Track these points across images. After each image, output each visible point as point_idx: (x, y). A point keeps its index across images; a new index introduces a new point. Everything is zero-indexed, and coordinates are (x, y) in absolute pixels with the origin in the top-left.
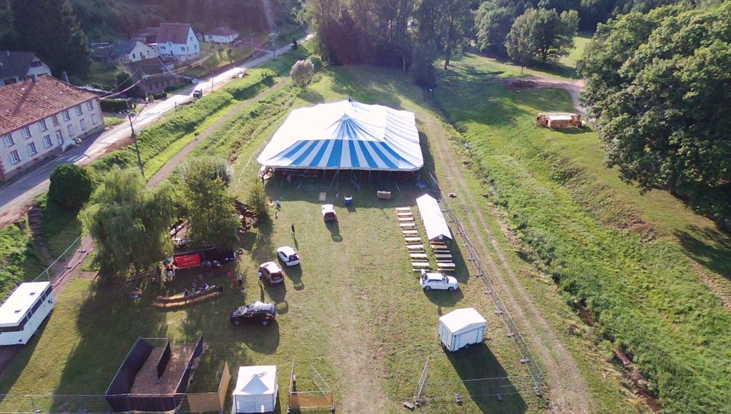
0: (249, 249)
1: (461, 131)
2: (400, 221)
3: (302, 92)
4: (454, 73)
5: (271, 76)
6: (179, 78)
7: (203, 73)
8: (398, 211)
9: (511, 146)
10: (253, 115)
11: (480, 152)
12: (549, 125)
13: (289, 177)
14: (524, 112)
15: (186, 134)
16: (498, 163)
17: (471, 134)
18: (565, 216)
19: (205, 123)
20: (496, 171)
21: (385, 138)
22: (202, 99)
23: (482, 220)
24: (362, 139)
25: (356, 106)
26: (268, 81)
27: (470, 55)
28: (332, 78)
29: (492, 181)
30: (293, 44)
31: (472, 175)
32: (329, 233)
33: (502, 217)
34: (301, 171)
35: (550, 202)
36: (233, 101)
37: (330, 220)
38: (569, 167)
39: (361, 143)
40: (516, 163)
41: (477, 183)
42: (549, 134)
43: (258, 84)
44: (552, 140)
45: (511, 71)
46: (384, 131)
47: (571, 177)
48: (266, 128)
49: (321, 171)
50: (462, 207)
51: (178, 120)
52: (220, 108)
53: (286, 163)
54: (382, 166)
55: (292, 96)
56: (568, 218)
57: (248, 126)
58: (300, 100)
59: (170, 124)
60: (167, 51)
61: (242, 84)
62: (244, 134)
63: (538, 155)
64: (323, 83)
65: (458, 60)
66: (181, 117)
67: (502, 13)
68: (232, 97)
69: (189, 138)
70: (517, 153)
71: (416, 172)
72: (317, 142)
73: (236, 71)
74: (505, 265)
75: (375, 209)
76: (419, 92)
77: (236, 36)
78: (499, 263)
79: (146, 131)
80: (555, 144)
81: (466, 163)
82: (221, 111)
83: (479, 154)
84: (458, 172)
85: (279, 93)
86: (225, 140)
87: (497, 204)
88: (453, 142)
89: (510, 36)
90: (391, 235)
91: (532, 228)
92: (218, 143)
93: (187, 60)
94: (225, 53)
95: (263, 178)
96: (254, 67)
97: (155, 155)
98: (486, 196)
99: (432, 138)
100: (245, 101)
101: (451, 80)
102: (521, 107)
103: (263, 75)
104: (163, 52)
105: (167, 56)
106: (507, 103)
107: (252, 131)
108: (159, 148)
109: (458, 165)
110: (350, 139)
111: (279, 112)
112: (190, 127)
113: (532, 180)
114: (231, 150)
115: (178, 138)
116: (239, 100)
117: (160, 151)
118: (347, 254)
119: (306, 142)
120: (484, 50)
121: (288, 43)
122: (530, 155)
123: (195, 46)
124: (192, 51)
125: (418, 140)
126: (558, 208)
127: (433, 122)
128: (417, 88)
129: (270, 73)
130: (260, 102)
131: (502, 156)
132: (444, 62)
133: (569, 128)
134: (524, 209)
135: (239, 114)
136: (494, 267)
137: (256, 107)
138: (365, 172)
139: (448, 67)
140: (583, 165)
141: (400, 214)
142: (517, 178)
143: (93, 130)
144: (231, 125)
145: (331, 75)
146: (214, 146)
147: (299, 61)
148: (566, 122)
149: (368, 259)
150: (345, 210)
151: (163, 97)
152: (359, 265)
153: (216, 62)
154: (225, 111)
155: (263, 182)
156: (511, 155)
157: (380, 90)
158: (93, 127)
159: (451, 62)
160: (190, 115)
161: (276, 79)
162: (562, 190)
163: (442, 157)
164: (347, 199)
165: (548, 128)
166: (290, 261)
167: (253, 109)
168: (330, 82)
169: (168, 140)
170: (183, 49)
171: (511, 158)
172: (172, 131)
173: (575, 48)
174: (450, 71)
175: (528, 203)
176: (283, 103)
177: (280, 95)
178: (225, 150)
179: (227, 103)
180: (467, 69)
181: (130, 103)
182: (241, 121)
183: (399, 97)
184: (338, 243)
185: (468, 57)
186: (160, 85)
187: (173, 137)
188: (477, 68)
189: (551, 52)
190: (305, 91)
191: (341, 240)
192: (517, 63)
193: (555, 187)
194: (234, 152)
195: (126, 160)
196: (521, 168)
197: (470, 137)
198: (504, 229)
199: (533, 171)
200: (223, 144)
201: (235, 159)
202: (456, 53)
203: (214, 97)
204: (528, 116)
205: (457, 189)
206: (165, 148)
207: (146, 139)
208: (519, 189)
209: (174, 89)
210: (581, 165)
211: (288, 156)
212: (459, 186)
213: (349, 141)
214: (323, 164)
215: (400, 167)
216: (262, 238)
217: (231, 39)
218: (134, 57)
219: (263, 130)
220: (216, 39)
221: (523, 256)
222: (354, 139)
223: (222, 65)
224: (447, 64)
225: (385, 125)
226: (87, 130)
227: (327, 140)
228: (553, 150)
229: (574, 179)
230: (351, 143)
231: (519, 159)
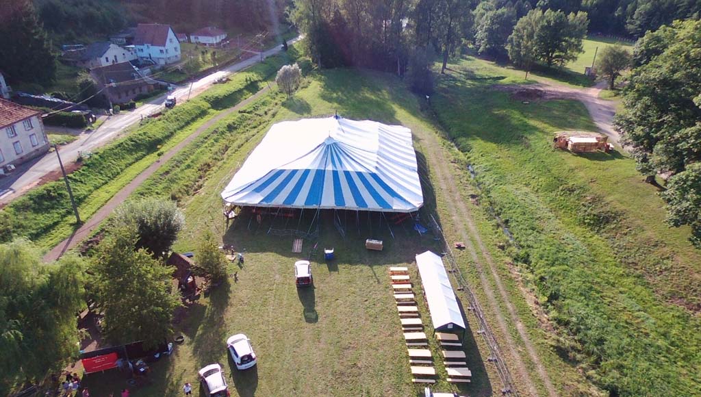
0: (192, 336)
1: (464, 150)
2: (395, 290)
3: (287, 99)
4: (451, 77)
5: (256, 82)
6: (154, 85)
7: (183, 78)
8: (393, 273)
9: (525, 172)
10: (231, 128)
11: (488, 180)
12: (569, 147)
13: (259, 217)
14: (536, 129)
15: (148, 154)
16: (511, 196)
17: (476, 156)
18: (608, 283)
19: (173, 140)
20: (510, 208)
21: (377, 168)
22: (174, 110)
23: (500, 287)
24: (349, 169)
25: (344, 124)
26: (252, 87)
27: (468, 57)
28: (322, 84)
29: (507, 222)
30: (283, 46)
31: (481, 213)
32: (300, 307)
33: (525, 282)
34: (274, 209)
35: (585, 258)
36: (211, 111)
37: (305, 286)
38: (603, 209)
39: (347, 174)
40: (533, 196)
41: (489, 226)
42: (573, 161)
43: (240, 91)
44: (576, 168)
45: (513, 76)
46: (374, 157)
47: (607, 222)
48: (242, 145)
49: (298, 210)
50: (472, 265)
51: (140, 137)
52: (193, 120)
53: (256, 200)
54: (372, 205)
55: (276, 104)
56: (613, 285)
57: (223, 142)
58: (284, 110)
59: (129, 143)
60: (145, 54)
61: (222, 91)
62: (217, 153)
63: (561, 188)
64: (311, 90)
65: (455, 63)
66: (145, 133)
67: (503, 14)
68: (210, 106)
69: (152, 158)
70: (533, 183)
71: (414, 213)
72: (294, 172)
73: (220, 74)
74: (541, 371)
75: (362, 267)
76: (414, 99)
77: (224, 37)
78: (531, 366)
79: (97, 153)
80: (581, 174)
81: (473, 196)
82: (195, 123)
83: (487, 183)
84: (464, 210)
85: (262, 101)
86: (192, 162)
87: (516, 259)
88: (456, 165)
89: (512, 38)
90: (382, 311)
91: (567, 301)
92: (183, 166)
93: (166, 63)
94: (209, 56)
95: (228, 216)
96: (238, 71)
97: (103, 184)
98: (502, 248)
99: (431, 159)
100: (224, 111)
101: (449, 86)
102: (532, 122)
103: (247, 80)
104: (140, 54)
105: (145, 59)
106: (516, 116)
107: (227, 148)
108: (110, 175)
109: (464, 199)
110: (335, 169)
111: (260, 123)
112: (153, 146)
113: (556, 223)
114: (197, 175)
115: (137, 160)
116: (217, 110)
117: (111, 179)
118: (321, 346)
119: (282, 172)
120: (482, 53)
121: (277, 44)
122: (551, 188)
123: (176, 49)
124: (172, 53)
125: (415, 166)
126: (596, 268)
127: (431, 137)
128: (412, 95)
129: (254, 76)
130: (240, 112)
131: (515, 186)
132: (441, 65)
133: (594, 153)
134: (553, 269)
135: (213, 128)
136: (525, 375)
137: (235, 118)
138: (351, 213)
139: (445, 71)
140: (623, 208)
141: (394, 277)
142: (537, 219)
143: (31, 153)
144: (202, 142)
145: (320, 80)
146: (178, 170)
147: (285, 66)
148: (591, 145)
149: (351, 355)
150: (325, 267)
151: (131, 107)
152: (338, 367)
153: (198, 65)
154: (200, 124)
155: (227, 222)
156: (527, 185)
157: (373, 97)
158: (33, 149)
159: (448, 65)
160: (156, 130)
161: (261, 85)
162: (597, 240)
163: (444, 187)
164: (328, 252)
165: (569, 151)
166: (241, 364)
167: (230, 121)
168: (319, 88)
169: (123, 163)
170: (161, 51)
171: (526, 189)
172: (130, 151)
173: (584, 52)
174: (447, 75)
175: (557, 259)
176: (266, 113)
177: (264, 104)
178: (190, 174)
179: (203, 113)
180: (465, 73)
181: (88, 116)
182: (215, 136)
183: (393, 106)
184: (311, 326)
185: (466, 59)
186: (130, 92)
187: (130, 159)
188: (476, 72)
189: (557, 57)
190: (292, 98)
191: (316, 320)
192: (518, 67)
193: (589, 235)
194: (201, 177)
195: (60, 195)
196: (540, 204)
197: (475, 159)
198: (530, 304)
199: (558, 208)
200: (189, 166)
201: (200, 187)
202: (454, 56)
203: (188, 107)
204: (544, 135)
205: (465, 236)
206: (118, 173)
207: (94, 164)
208: (543, 237)
209: (145, 98)
210: (620, 207)
211: (258, 190)
212: (467, 230)
213: (333, 171)
214: (300, 202)
215: (394, 208)
216: (213, 314)
217: (218, 39)
218: (107, 61)
219: (239, 147)
220: (202, 39)
221: (562, 352)
222: (339, 169)
223: (204, 69)
224: (444, 67)
225: (377, 149)
226: (24, 154)
227: (306, 170)
228: (579, 182)
229: (613, 226)
230: (335, 173)
231: (537, 191)
